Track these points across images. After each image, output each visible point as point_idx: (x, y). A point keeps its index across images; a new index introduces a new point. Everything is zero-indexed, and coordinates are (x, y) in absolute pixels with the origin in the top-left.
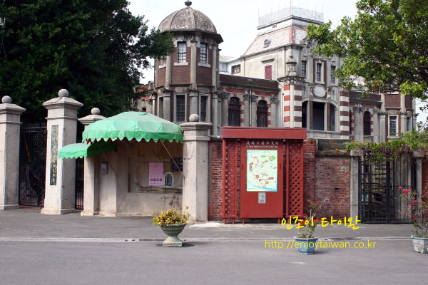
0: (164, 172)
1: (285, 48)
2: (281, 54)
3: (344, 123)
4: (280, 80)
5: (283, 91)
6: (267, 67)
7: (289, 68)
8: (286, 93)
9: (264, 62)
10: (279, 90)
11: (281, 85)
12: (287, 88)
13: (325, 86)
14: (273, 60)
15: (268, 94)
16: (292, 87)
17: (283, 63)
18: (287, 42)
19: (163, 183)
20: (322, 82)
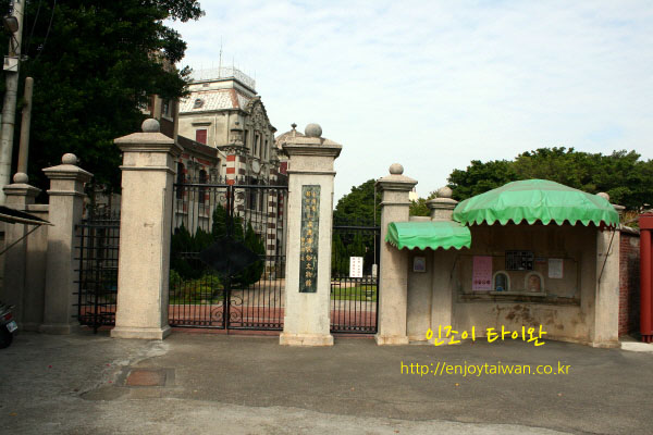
0: (494, 271)
1: (230, 112)
2: (224, 119)
3: (272, 204)
4: (222, 148)
5: (223, 161)
6: (198, 132)
7: (235, 136)
8: (230, 164)
9: (195, 125)
10: (219, 160)
11: (222, 154)
12: (231, 159)
13: (259, 161)
14: (209, 124)
15: (208, 163)
16: (237, 158)
17: (226, 129)
18: (229, 105)
19: (491, 287)
20: (258, 156)
